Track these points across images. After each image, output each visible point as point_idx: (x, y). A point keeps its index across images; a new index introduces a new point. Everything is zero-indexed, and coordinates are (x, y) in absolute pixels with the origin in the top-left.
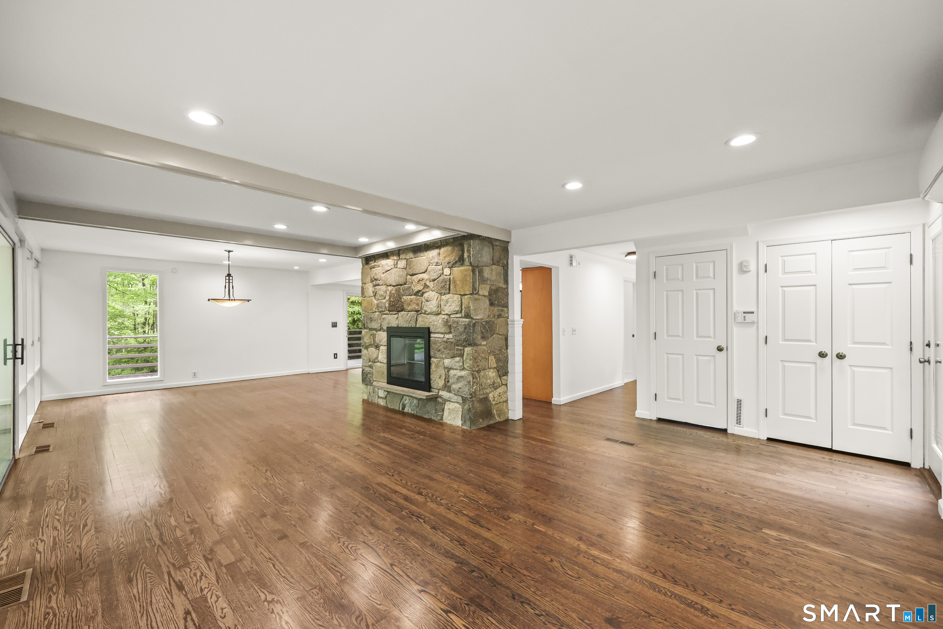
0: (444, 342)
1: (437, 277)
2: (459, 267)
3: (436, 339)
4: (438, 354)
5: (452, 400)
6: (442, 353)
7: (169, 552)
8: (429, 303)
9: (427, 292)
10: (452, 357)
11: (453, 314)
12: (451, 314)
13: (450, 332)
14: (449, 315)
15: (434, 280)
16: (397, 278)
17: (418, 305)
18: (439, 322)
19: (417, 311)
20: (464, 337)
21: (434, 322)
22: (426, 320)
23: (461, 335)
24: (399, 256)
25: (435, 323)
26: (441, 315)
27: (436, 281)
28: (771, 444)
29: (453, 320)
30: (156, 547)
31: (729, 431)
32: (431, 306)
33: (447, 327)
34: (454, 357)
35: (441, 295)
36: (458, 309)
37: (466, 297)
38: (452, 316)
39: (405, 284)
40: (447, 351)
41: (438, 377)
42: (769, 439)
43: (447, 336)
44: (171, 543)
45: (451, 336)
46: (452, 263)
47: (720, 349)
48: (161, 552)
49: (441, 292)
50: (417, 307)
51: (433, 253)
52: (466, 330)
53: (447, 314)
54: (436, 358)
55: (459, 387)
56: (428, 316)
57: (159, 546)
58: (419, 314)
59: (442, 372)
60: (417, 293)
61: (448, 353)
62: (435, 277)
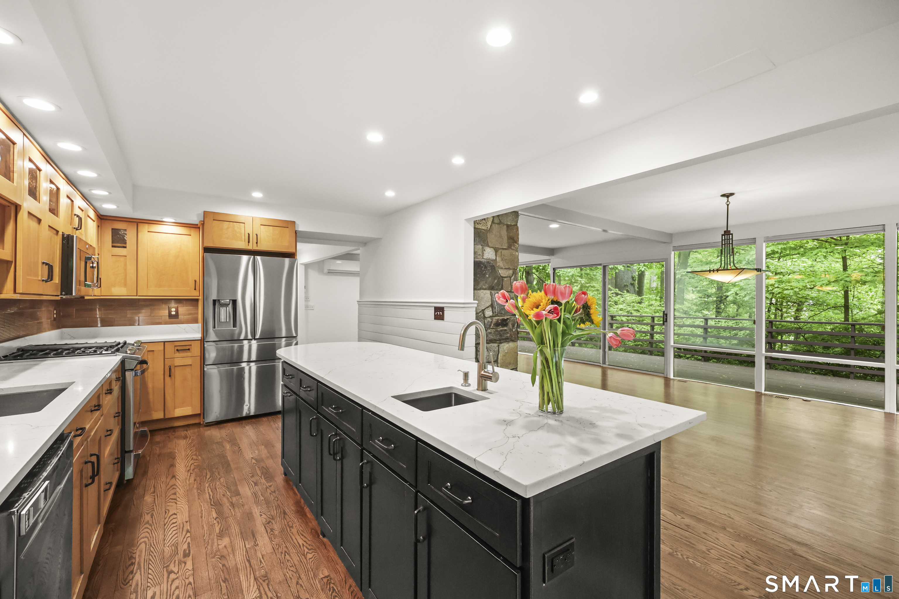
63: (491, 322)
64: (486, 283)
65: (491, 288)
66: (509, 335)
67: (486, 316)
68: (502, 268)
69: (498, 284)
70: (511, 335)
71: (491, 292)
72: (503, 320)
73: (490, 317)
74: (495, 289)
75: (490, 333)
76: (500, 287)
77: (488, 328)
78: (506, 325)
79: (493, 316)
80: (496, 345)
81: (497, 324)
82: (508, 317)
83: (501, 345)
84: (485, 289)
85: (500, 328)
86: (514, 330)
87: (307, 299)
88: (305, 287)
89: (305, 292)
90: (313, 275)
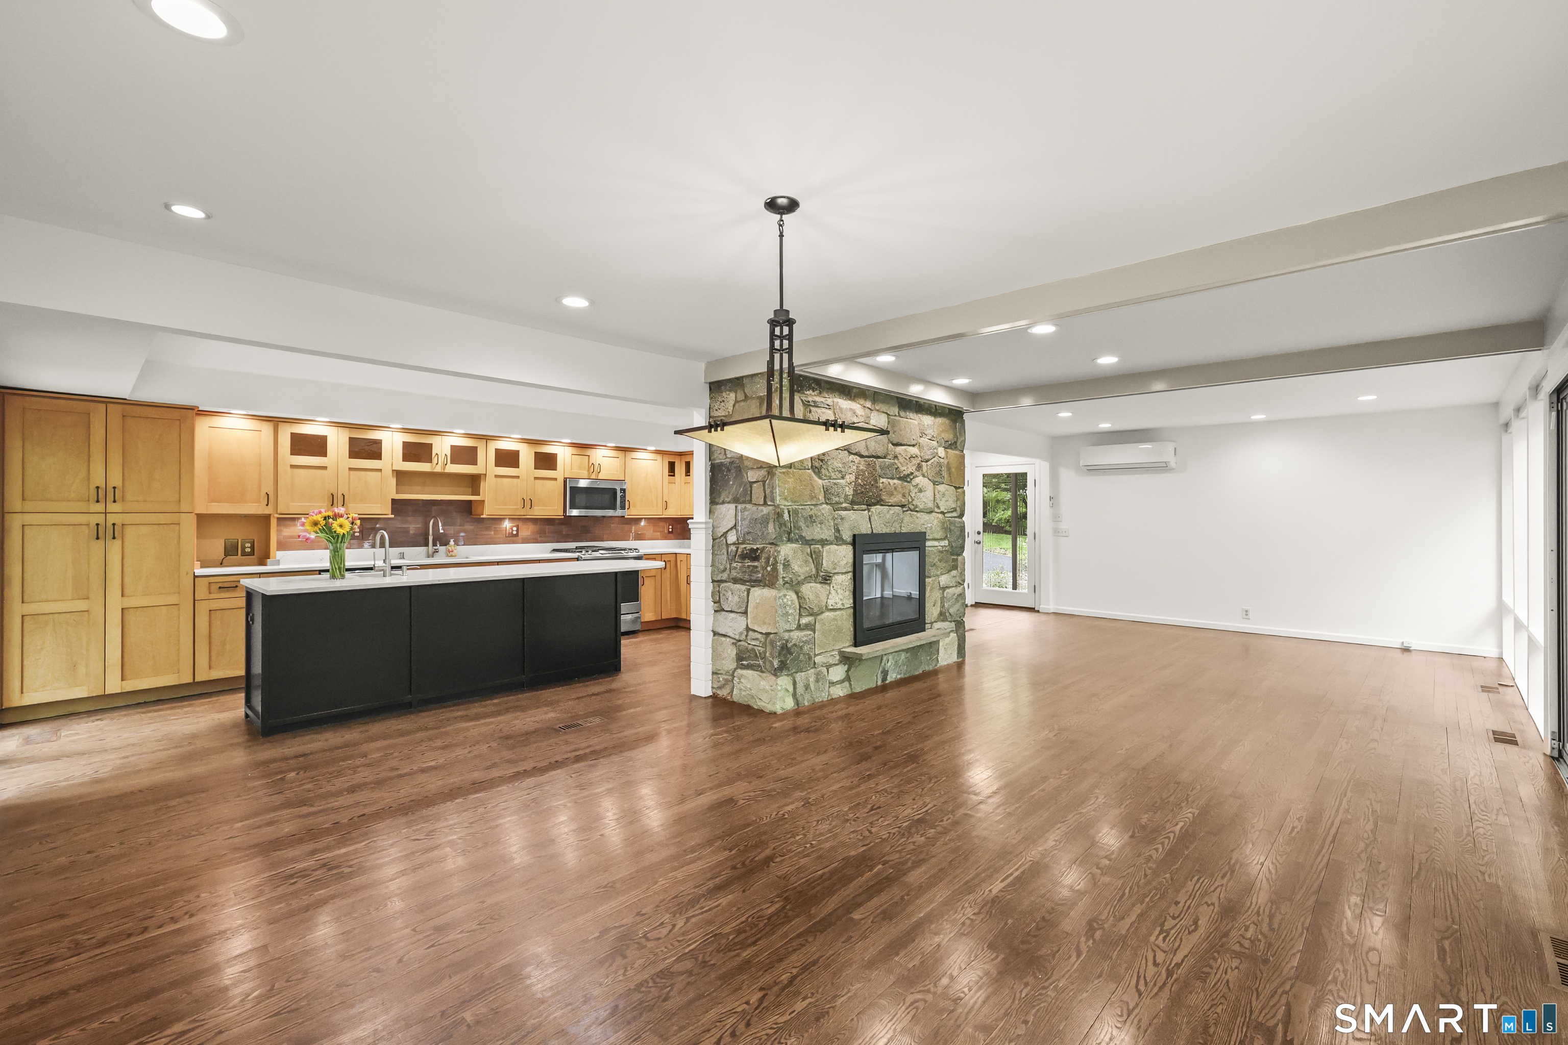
0: (941, 552)
1: (932, 457)
2: (954, 450)
3: (932, 549)
4: (934, 571)
5: (947, 631)
6: (938, 568)
8: (922, 494)
9: (918, 477)
10: (948, 572)
11: (949, 512)
12: (946, 513)
13: (946, 538)
14: (944, 514)
15: (927, 461)
17: (904, 496)
18: (935, 524)
19: (903, 506)
20: (960, 542)
21: (929, 523)
22: (918, 521)
23: (957, 540)
24: (875, 404)
25: (929, 525)
26: (934, 514)
27: (930, 462)
29: (949, 520)
32: (924, 500)
33: (943, 530)
34: (951, 571)
35: (934, 485)
36: (954, 506)
37: (960, 490)
38: (946, 515)
39: (885, 457)
40: (942, 565)
41: (932, 604)
43: (943, 543)
45: (946, 543)
46: (949, 443)
49: (936, 480)
50: (903, 500)
51: (927, 420)
52: (961, 533)
53: (942, 513)
54: (932, 577)
55: (957, 608)
56: (919, 515)
59: (938, 595)
60: (904, 478)
61: (944, 568)
62: (929, 457)
63: (737, 551)
64: (729, 493)
65: (736, 500)
66: (760, 575)
67: (729, 542)
68: (752, 468)
69: (745, 493)
70: (763, 575)
71: (736, 507)
72: (752, 550)
73: (734, 544)
74: (741, 501)
75: (735, 568)
76: (748, 498)
77: (732, 560)
78: (756, 559)
79: (739, 544)
80: (743, 588)
81: (744, 557)
82: (758, 546)
83: (752, 589)
84: (729, 503)
85: (748, 563)
86: (769, 569)
87: (1056, 518)
88: (1051, 498)
89: (1052, 506)
90: (1067, 476)
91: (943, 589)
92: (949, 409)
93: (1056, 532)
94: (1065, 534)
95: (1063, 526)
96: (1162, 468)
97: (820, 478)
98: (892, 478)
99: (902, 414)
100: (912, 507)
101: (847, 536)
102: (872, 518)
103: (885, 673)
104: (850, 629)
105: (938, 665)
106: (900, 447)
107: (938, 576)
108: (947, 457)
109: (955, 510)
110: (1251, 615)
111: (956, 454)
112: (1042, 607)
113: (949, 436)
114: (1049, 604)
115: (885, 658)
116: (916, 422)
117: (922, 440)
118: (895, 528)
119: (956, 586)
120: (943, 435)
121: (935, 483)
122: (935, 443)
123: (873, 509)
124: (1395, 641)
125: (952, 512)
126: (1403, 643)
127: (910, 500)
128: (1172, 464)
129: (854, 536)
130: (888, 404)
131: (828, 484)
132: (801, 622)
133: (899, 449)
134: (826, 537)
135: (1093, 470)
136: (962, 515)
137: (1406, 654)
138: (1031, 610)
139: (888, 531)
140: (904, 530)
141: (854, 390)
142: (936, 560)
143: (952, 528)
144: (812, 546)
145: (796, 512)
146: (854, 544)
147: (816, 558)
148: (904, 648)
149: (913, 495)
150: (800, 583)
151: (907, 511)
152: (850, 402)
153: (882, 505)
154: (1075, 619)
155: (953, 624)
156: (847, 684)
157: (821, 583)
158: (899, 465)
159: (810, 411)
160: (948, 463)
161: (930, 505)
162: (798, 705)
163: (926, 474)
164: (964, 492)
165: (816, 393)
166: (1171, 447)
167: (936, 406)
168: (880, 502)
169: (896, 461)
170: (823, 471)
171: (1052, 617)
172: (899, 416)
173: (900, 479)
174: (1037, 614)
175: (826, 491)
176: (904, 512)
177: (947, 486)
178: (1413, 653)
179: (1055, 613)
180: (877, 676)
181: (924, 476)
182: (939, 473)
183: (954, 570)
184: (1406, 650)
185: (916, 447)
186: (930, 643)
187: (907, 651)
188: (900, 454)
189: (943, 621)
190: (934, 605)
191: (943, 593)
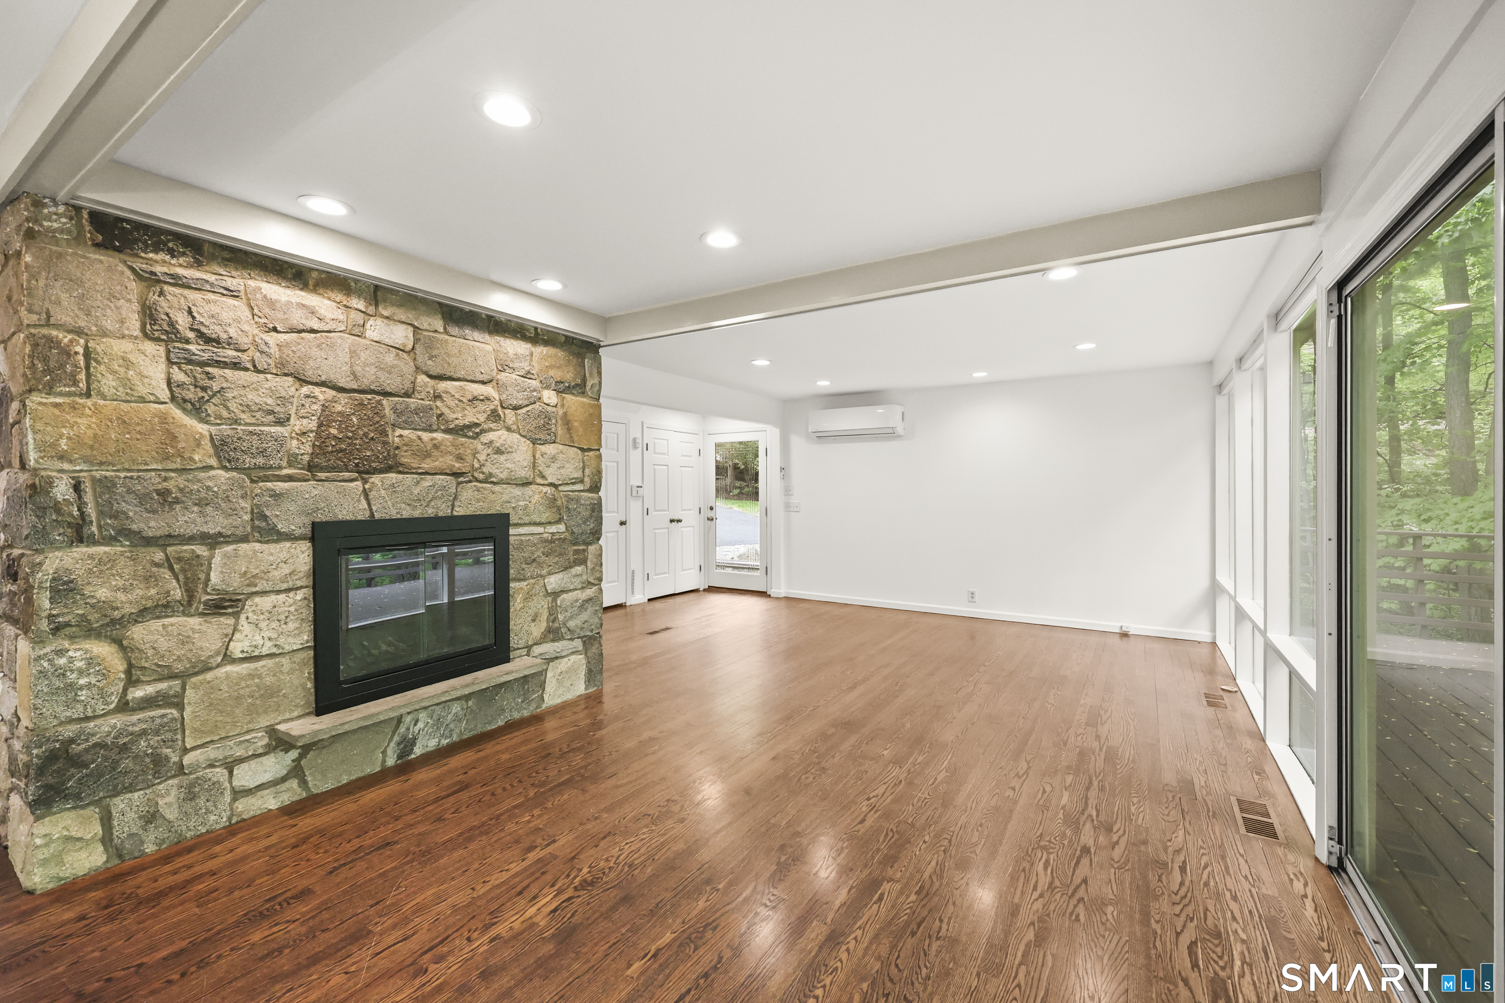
0: (546, 541)
1: (526, 402)
2: (577, 396)
3: (523, 538)
4: (529, 571)
5: (564, 654)
6: (540, 565)
7: (1091, 765)
8: (502, 458)
9: (495, 430)
10: (566, 569)
11: (567, 484)
12: (560, 485)
13: (559, 521)
14: (555, 486)
15: (516, 408)
16: (373, 370)
17: (460, 458)
18: (534, 501)
19: (456, 475)
20: (592, 526)
21: (519, 500)
22: (492, 497)
23: (584, 523)
24: (377, 306)
25: (522, 503)
26: (533, 487)
27: (524, 410)
28: (658, 605)
29: (566, 496)
30: (1100, 778)
31: (628, 604)
32: (509, 465)
33: (554, 510)
34: (571, 567)
35: (534, 444)
36: (578, 474)
37: (591, 453)
38: (560, 488)
39: (407, 395)
40: (552, 560)
41: (530, 619)
42: (649, 600)
43: (553, 529)
44: (1084, 774)
45: (562, 527)
46: (567, 385)
47: (623, 523)
48: (1097, 770)
49: (537, 437)
50: (457, 465)
51: (514, 347)
52: (594, 514)
53: (551, 485)
54: (524, 580)
55: (583, 620)
56: (497, 488)
57: (1097, 778)
58: (462, 482)
59: (542, 605)
60: (459, 431)
61: (556, 563)
62: (521, 402)
87: (787, 491)
88: (782, 469)
89: (783, 477)
90: (798, 443)
91: (556, 594)
92: (566, 337)
93: (787, 506)
94: (796, 509)
95: (794, 500)
96: (888, 435)
97: (203, 421)
98: (429, 429)
99: (454, 330)
100: (481, 476)
101: (298, 524)
102: (372, 495)
103: (407, 744)
104: (304, 686)
105: (544, 706)
106: (449, 383)
107: (542, 576)
108: (563, 406)
109: (582, 481)
110: (976, 599)
111: (583, 403)
112: (773, 592)
113: (568, 375)
114: (779, 590)
115: (408, 719)
116: (488, 348)
117: (502, 376)
118: (443, 510)
119: (582, 588)
120: (552, 373)
121: (534, 442)
122: (535, 384)
123: (376, 479)
124: (1113, 626)
125: (573, 484)
126: (1121, 627)
127: (477, 465)
128: (900, 430)
129: (314, 524)
130: (415, 309)
131: (229, 432)
132: (130, 697)
133: (443, 385)
134: (218, 529)
135: (822, 437)
136: (595, 488)
137: (1125, 639)
138: (763, 594)
139: (417, 514)
140: (459, 511)
141: (314, 275)
142: (539, 553)
143: (573, 506)
144: (170, 549)
145: (105, 486)
146: (313, 539)
147: (183, 570)
148: (459, 694)
149: (482, 457)
150: (121, 623)
151: (470, 481)
152: (302, 293)
153: (400, 472)
154: (805, 606)
155: (578, 644)
156: (294, 783)
157: (202, 614)
158: (446, 411)
159: (161, 294)
160: (565, 414)
161: (524, 473)
162: (120, 856)
163: (514, 427)
164: (600, 457)
165: (181, 260)
166: (898, 410)
167: (536, 329)
168: (392, 466)
169: (439, 403)
170: (211, 409)
171: (783, 603)
172: (446, 332)
173: (447, 431)
174: (768, 599)
175: (220, 446)
176: (459, 483)
177: (561, 447)
178: (1132, 638)
179: (787, 599)
180: (384, 753)
181: (509, 429)
182: (545, 427)
183: (580, 564)
184: (1124, 635)
185: (490, 385)
186: (525, 677)
187: (467, 697)
188: (447, 392)
189: (553, 641)
190: (534, 621)
191: (554, 601)
